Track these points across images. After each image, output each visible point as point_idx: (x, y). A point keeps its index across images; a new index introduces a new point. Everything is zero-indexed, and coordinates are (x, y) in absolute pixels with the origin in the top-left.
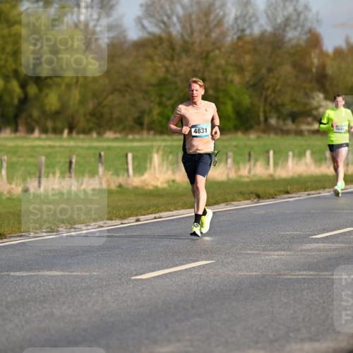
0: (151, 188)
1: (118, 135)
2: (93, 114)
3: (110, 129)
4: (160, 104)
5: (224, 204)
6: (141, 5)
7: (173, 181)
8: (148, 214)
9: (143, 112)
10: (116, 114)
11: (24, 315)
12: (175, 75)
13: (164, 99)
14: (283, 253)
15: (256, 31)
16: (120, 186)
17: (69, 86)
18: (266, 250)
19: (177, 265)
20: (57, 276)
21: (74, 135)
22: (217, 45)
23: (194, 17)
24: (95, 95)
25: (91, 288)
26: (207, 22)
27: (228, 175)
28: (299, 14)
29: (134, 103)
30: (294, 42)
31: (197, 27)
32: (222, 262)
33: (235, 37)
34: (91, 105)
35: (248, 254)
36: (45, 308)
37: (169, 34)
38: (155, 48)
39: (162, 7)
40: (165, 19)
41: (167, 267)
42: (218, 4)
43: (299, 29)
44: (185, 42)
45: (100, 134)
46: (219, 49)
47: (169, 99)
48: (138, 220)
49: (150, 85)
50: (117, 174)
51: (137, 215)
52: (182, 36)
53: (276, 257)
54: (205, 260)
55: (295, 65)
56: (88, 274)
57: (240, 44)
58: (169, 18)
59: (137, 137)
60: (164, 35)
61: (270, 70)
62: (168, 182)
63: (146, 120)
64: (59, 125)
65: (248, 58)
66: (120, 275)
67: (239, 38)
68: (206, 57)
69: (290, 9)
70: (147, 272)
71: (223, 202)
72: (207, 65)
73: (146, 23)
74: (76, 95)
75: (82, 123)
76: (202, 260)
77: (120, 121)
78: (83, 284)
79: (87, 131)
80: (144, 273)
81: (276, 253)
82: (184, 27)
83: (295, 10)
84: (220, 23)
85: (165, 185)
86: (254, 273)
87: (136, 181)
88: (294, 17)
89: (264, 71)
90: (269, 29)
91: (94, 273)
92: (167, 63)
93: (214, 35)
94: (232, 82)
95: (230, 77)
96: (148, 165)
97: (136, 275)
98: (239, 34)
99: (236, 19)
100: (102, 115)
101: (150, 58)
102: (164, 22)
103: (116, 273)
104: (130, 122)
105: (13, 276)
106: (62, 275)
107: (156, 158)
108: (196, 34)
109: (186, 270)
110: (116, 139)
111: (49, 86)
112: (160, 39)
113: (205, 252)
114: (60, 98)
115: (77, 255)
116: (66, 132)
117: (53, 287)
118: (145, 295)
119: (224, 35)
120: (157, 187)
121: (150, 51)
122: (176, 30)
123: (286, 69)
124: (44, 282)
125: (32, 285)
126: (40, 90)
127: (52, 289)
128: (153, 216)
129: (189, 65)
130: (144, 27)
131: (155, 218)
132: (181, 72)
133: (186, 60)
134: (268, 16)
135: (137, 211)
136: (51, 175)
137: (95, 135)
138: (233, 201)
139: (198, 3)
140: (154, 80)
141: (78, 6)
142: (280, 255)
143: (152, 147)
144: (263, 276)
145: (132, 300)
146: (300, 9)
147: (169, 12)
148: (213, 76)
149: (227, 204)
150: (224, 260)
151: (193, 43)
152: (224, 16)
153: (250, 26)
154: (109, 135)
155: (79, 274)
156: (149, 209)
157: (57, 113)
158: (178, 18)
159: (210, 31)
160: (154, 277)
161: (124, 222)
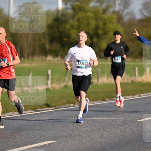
0: (145, 82)
1: (132, 60)
6: (142, 4)
8: (144, 93)
11: (91, 136)
16: (132, 81)
20: (105, 119)
25: (120, 125)
29: (138, 46)
36: (100, 133)
38: (148, 22)
48: (140, 96)
50: (131, 76)
51: (139, 94)
56: (117, 119)
66: (132, 119)
73: (144, 11)
87: (139, 79)
91: (121, 119)
97: (139, 120)
101: (146, 26)
103: (130, 118)
104: (137, 54)
105: (86, 120)
106: (107, 119)
110: (130, 61)
111: (102, 39)
120: (148, 82)
121: (146, 24)
124: (99, 122)
125: (94, 123)
126: (99, 40)
127: (103, 125)
128: (146, 94)
130: (143, 13)
131: (147, 95)
135: (139, 92)
136: (103, 77)
140: (147, 36)
141: (115, 4)
145: (137, 130)
155: (114, 119)
156: (145, 91)
161: (134, 96)
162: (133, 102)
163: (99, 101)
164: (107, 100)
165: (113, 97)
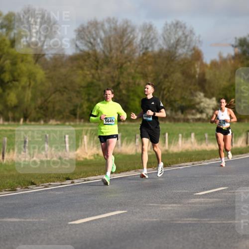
0: (82, 159)
1: (59, 123)
2: (41, 108)
3: (53, 118)
4: (88, 100)
5: (133, 171)
7: (98, 155)
8: (80, 178)
9: (76, 106)
10: (57, 108)
12: (99, 80)
13: (91, 97)
14: (175, 205)
15: (156, 49)
17: (24, 88)
18: (163, 203)
19: (100, 214)
20: (16, 222)
21: (28, 122)
22: (128, 59)
23: (112, 39)
24: (42, 94)
25: (40, 230)
26: (122, 43)
27: (136, 150)
28: (186, 37)
29: (70, 100)
30: (183, 57)
31: (114, 46)
32: (132, 211)
33: (141, 53)
34: (39, 101)
35: (151, 206)
36: (7, 244)
37: (95, 51)
38: (85, 61)
39: (90, 32)
40: (92, 40)
41: (93, 215)
42: (129, 30)
43: (186, 47)
44: (106, 57)
45: (46, 122)
46: (130, 61)
47: (95, 96)
48: (73, 183)
49: (81, 87)
51: (72, 179)
52: (104, 52)
53: (170, 208)
54: (120, 210)
55: (183, 73)
56: (37, 220)
57: (145, 58)
58: (95, 39)
59: (72, 123)
60: (91, 52)
61: (166, 76)
62: (94, 155)
63: (79, 112)
64: (17, 115)
65: (150, 68)
66: (60, 221)
67: (144, 54)
68: (120, 67)
69: (180, 33)
70: (79, 219)
71: (133, 170)
72: (122, 73)
73: (78, 43)
74: (29, 94)
75: (33, 114)
76: (118, 210)
77: (60, 112)
78: (34, 228)
79: (36, 120)
80: (77, 219)
81: (170, 205)
82: (105, 46)
83: (184, 34)
84: (130, 43)
85: (92, 158)
86: (155, 220)
88: (183, 39)
89: (161, 77)
90: (165, 47)
91: (42, 220)
92: (93, 71)
93: (126, 52)
94: (139, 85)
95: (137, 81)
96: (80, 143)
97: (72, 221)
98: (144, 51)
99: (142, 40)
100: (47, 108)
101: (81, 68)
102: (91, 43)
103: (57, 219)
104: (67, 113)
106: (19, 222)
107: (86, 139)
108: (113, 51)
109: (107, 217)
110: (57, 125)
111: (10, 88)
112: (88, 54)
113: (120, 204)
114: (18, 96)
115: (30, 207)
116: (22, 120)
117: (12, 229)
118: (77, 235)
119: (133, 51)
120: (86, 159)
121: (81, 63)
122: (99, 48)
123: (177, 76)
124: (6, 226)
126: (4, 91)
127: (12, 231)
128: (83, 179)
129: (109, 73)
130: (77, 46)
131: (85, 181)
132: (103, 78)
133: (106, 69)
134: (164, 38)
136: (11, 151)
137: (42, 122)
138: (140, 169)
139: (115, 29)
140: (83, 84)
142: (173, 207)
143: (82, 130)
144: (161, 222)
145: (68, 239)
146: (187, 33)
147: (94, 36)
148: (126, 81)
149: (136, 171)
150: (134, 211)
151: (112, 58)
152: (134, 38)
153: (152, 45)
154: (52, 122)
155: (31, 220)
156: (80, 174)
157: (16, 107)
158: (101, 39)
159: (124, 49)
160: (84, 223)
161: (63, 183)
162: (62, 192)
163: (5, 191)
164: (18, 189)
165: (28, 185)
